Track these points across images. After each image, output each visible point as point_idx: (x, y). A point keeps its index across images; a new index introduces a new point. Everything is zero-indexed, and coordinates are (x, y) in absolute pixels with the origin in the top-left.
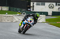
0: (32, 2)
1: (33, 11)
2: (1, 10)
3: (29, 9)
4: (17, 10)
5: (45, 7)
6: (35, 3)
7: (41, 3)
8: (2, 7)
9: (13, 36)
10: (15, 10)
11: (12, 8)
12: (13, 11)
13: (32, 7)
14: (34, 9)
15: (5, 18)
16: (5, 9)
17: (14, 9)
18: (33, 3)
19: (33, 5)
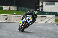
0: (41, 1)
1: (42, 11)
2: (9, 10)
3: (38, 9)
4: (25, 10)
5: (55, 7)
6: (44, 3)
7: (50, 3)
8: (10, 7)
9: (21, 37)
10: (23, 10)
11: (20, 8)
12: (22, 11)
13: (41, 7)
14: (43, 9)
15: (13, 18)
16: (13, 8)
17: (22, 8)
18: (42, 3)
19: (42, 4)
